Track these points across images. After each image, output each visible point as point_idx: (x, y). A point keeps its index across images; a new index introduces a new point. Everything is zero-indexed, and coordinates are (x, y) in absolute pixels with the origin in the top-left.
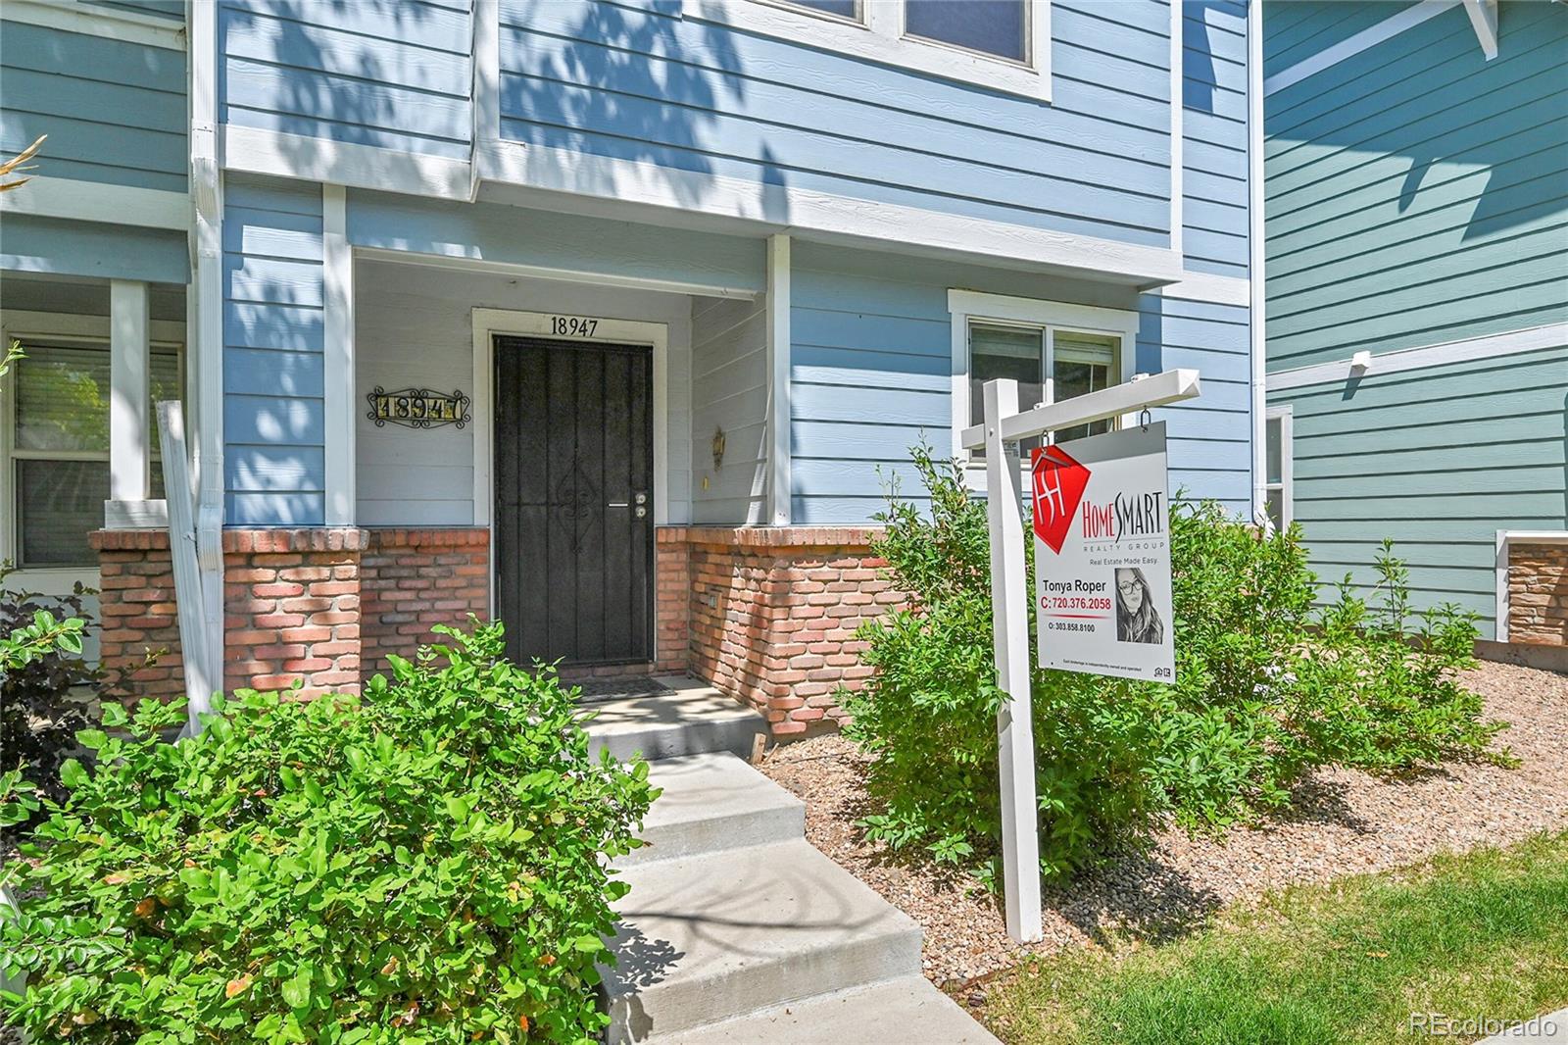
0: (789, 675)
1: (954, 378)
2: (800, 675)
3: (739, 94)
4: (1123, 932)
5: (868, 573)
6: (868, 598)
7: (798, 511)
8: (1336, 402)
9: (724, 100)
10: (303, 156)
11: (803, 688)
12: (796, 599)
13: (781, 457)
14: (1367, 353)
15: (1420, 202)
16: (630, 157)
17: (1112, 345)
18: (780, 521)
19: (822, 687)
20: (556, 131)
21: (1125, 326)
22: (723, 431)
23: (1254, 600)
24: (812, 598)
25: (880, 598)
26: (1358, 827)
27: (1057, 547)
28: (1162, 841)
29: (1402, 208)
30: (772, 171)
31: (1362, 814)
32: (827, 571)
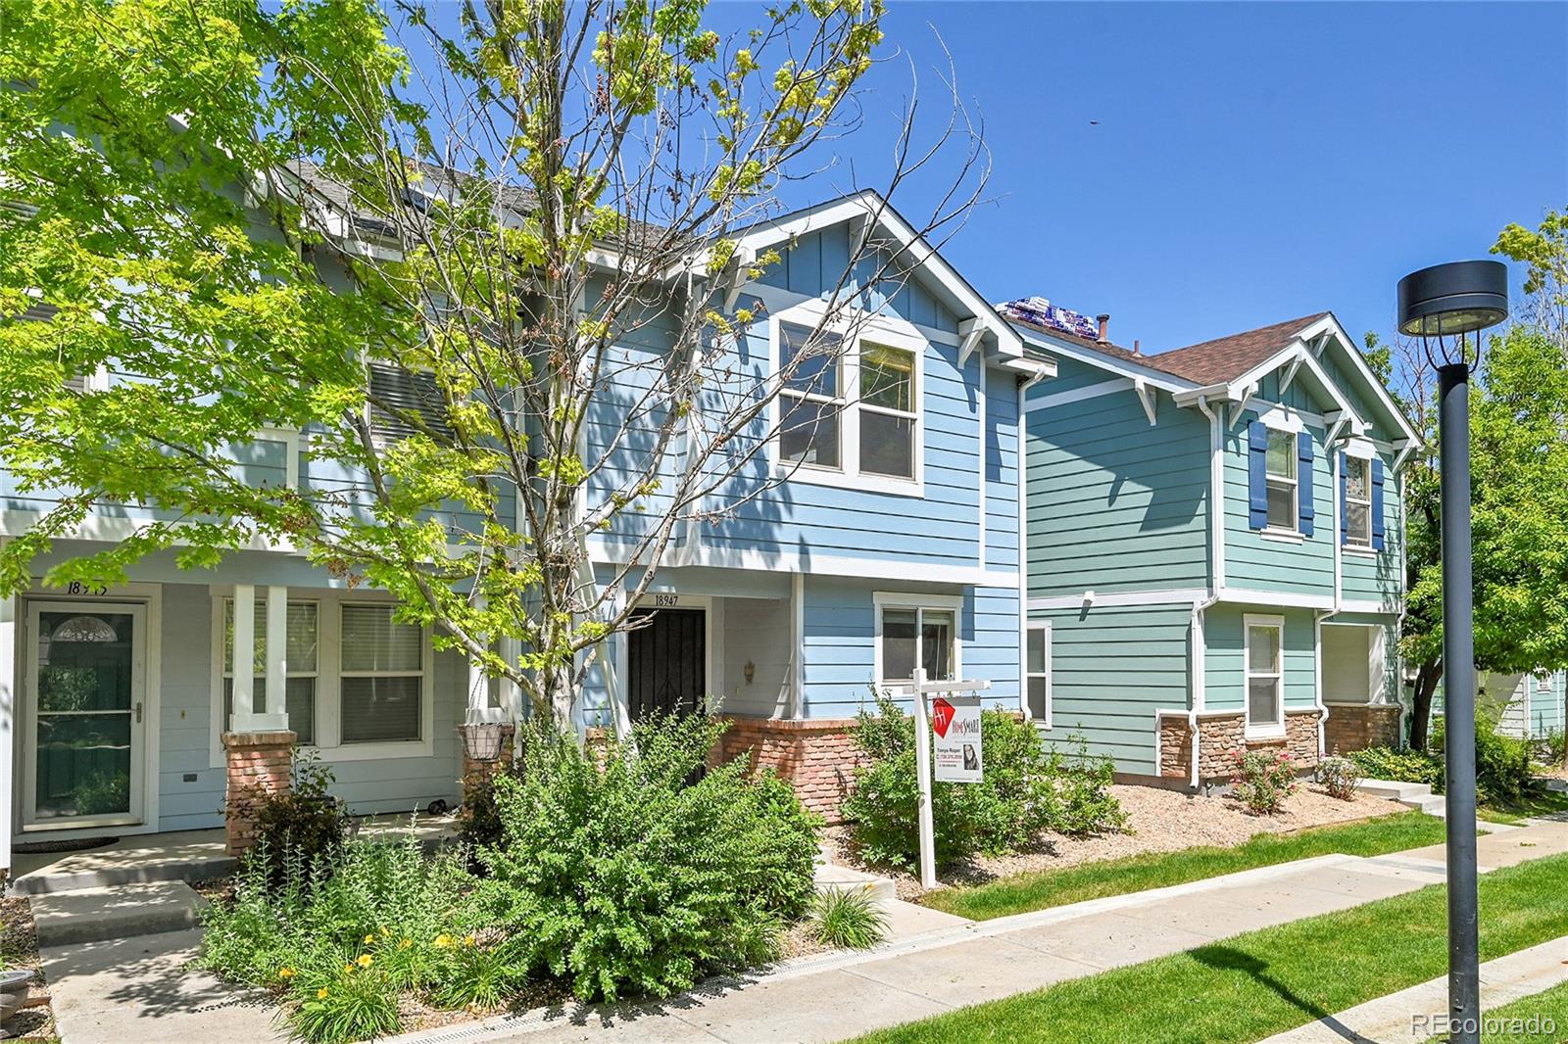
0: (803, 795)
1: (876, 638)
2: (808, 795)
3: (790, 512)
4: (963, 884)
5: (836, 742)
6: (837, 755)
7: (806, 713)
8: (1075, 622)
9: (785, 517)
10: (612, 552)
11: (809, 802)
12: (805, 756)
13: (799, 683)
14: (1092, 592)
15: (1119, 503)
16: (748, 548)
17: (950, 615)
18: (798, 717)
19: (816, 801)
20: (721, 539)
21: (956, 604)
22: (753, 662)
23: (1014, 754)
24: (813, 756)
25: (842, 755)
26: (1056, 855)
27: (943, 737)
28: (976, 861)
29: (1110, 505)
30: (804, 548)
31: (1057, 851)
32: (819, 742)
